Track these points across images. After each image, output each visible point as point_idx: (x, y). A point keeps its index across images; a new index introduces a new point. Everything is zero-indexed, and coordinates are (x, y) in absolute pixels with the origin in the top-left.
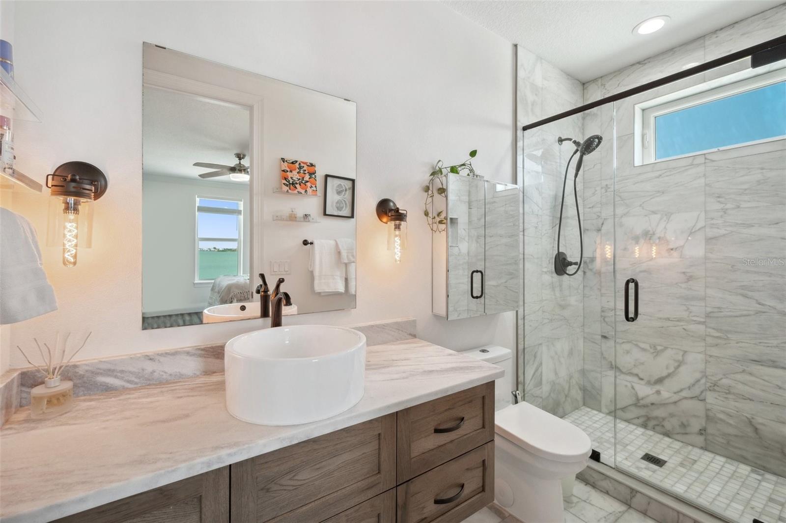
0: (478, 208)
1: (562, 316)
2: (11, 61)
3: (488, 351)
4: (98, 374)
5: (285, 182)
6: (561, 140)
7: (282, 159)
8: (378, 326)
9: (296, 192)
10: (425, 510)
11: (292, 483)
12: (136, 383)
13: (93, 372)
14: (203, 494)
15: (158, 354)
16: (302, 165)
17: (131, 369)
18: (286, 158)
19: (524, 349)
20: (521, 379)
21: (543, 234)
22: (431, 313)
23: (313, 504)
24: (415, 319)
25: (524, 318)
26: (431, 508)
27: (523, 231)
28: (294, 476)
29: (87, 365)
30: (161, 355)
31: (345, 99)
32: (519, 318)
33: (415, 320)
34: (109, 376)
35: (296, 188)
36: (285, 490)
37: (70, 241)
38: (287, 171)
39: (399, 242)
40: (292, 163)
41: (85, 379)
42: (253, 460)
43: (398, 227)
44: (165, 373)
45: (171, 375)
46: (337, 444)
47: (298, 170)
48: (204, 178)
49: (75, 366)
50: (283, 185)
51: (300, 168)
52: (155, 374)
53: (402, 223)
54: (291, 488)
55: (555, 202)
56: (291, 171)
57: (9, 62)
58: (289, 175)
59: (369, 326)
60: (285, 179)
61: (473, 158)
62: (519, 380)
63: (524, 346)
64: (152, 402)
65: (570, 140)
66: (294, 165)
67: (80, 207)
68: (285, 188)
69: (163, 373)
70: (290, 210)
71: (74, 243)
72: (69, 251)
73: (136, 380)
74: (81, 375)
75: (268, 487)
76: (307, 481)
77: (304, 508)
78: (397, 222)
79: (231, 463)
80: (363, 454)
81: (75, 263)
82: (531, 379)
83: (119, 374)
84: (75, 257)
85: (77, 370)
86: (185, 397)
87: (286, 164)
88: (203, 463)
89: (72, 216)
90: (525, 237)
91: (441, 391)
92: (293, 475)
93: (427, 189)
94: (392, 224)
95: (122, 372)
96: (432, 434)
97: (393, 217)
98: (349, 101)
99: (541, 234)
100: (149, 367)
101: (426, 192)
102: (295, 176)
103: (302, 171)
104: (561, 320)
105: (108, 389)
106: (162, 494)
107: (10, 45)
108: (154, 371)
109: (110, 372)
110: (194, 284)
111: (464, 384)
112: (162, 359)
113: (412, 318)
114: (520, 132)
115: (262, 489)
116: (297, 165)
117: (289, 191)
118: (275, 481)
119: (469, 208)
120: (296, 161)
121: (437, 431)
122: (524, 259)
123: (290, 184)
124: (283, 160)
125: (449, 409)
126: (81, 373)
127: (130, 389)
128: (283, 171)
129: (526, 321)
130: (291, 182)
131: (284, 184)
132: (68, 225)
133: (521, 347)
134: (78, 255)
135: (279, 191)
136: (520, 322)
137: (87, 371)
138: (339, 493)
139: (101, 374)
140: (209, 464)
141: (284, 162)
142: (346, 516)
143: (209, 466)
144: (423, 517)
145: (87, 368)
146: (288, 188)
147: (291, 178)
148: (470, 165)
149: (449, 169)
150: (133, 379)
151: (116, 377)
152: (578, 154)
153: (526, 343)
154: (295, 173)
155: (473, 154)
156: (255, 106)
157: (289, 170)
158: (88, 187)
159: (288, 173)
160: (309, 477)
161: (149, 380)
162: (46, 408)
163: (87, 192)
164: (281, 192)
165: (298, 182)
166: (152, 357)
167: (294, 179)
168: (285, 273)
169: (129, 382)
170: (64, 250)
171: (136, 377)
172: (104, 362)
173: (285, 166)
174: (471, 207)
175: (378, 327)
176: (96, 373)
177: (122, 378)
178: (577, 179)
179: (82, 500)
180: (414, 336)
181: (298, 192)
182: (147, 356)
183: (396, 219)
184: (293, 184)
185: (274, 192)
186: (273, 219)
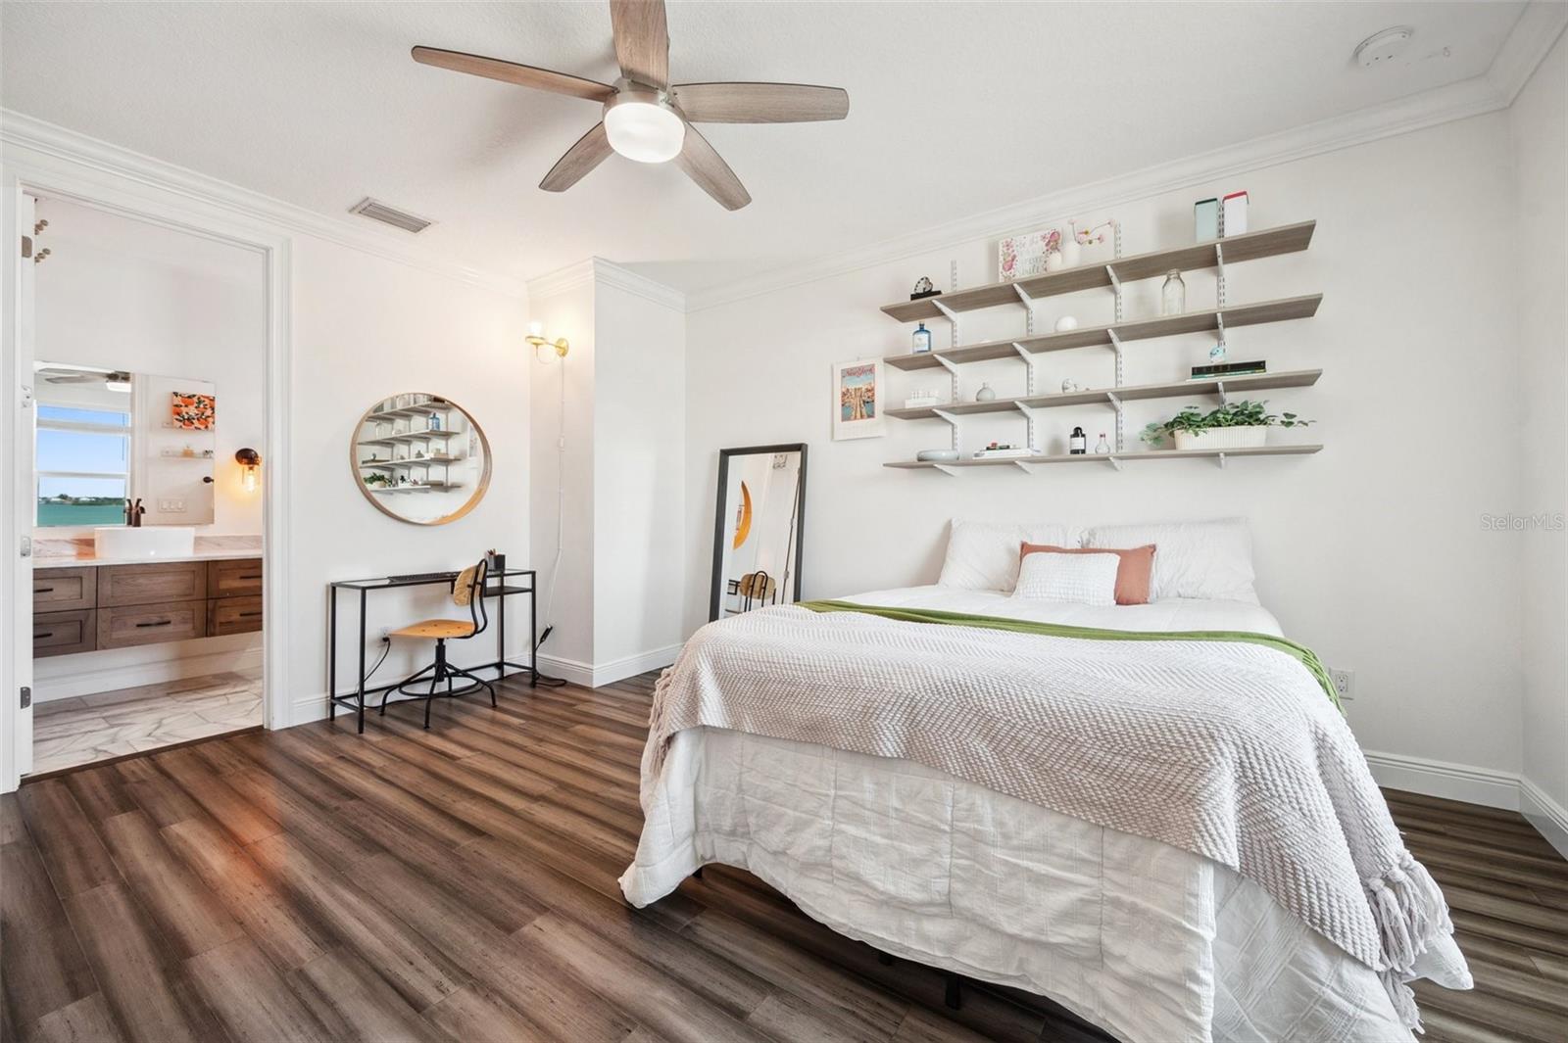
5: (178, 417)
7: (174, 393)
8: (234, 537)
9: (193, 427)
16: (202, 399)
18: (180, 392)
35: (193, 423)
40: (189, 397)
43: (251, 469)
47: (195, 405)
50: (175, 421)
51: (199, 402)
53: (256, 466)
56: (186, 406)
58: (184, 410)
60: (178, 414)
66: (190, 399)
68: (178, 424)
70: (185, 446)
75: (118, 581)
78: (250, 465)
80: (182, 579)
87: (179, 398)
94: (246, 467)
97: (246, 462)
102: (192, 411)
103: (202, 406)
116: (195, 399)
117: (184, 426)
120: (194, 396)
123: (184, 419)
124: (176, 394)
128: (176, 406)
130: (186, 418)
131: (177, 419)
135: (170, 425)
141: (177, 397)
146: (181, 424)
147: (187, 413)
154: (192, 408)
157: (183, 405)
159: (182, 408)
164: (173, 427)
165: (195, 417)
167: (190, 414)
173: (178, 401)
181: (196, 427)
183: (248, 464)
184: (188, 419)
185: (163, 427)
186: (163, 456)
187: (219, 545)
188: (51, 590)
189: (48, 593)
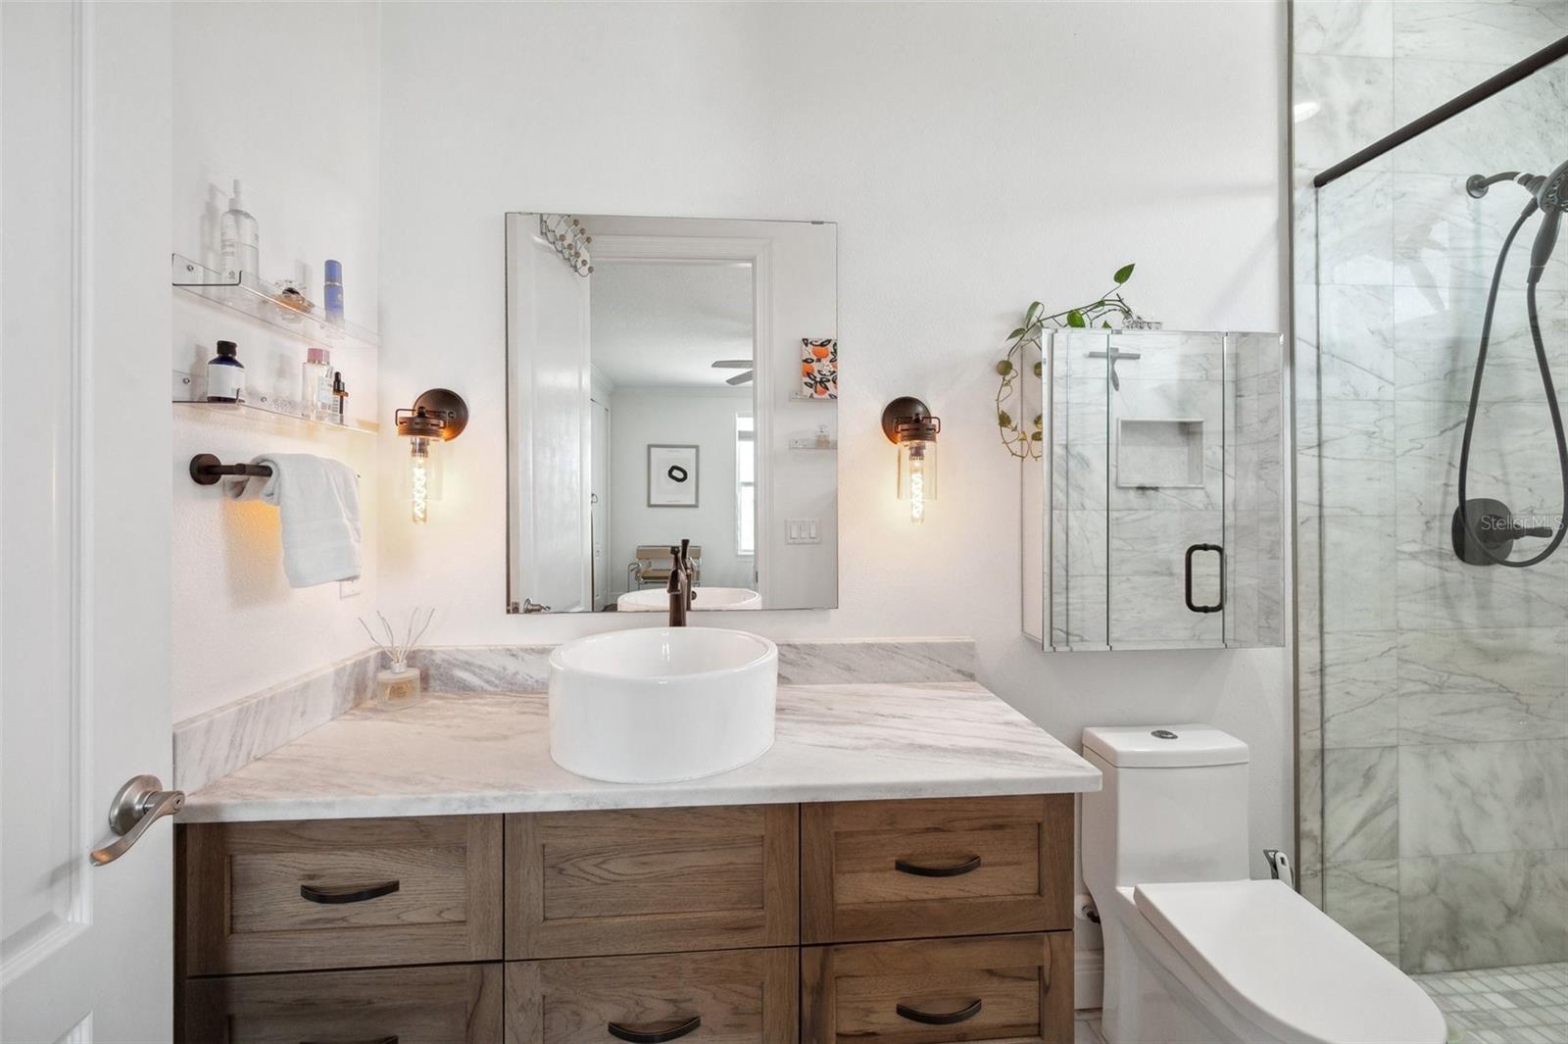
0: (1260, 394)
1: (1492, 681)
2: (341, 283)
3: (1175, 737)
4: (454, 665)
5: (807, 380)
6: (1478, 186)
7: (804, 340)
8: (882, 647)
9: (826, 396)
10: (873, 1018)
11: (598, 872)
12: (496, 686)
13: (450, 663)
14: (468, 845)
15: (521, 649)
17: (489, 664)
18: (811, 337)
19: (1322, 751)
20: (1311, 824)
21: (1399, 452)
22: (1019, 632)
23: (632, 918)
24: (973, 640)
25: (1322, 670)
26: (886, 1019)
27: (1320, 445)
28: (602, 863)
29: (444, 652)
30: (526, 651)
31: (813, 223)
32: (1302, 668)
33: (973, 643)
34: (466, 670)
35: (827, 389)
36: (588, 880)
37: (419, 492)
38: (813, 361)
39: (920, 481)
40: (822, 345)
41: (442, 670)
42: (536, 816)
43: (917, 453)
44: (531, 677)
45: (537, 681)
46: (675, 831)
47: (831, 357)
48: (733, 384)
49: (432, 652)
50: (805, 386)
52: (519, 677)
53: (928, 444)
54: (598, 881)
55: (1454, 359)
56: (819, 360)
57: (337, 284)
58: (816, 366)
59: (863, 644)
60: (808, 375)
61: (1124, 284)
62: (1305, 827)
63: (1323, 745)
64: (491, 713)
65: (1510, 176)
66: (823, 348)
67: (429, 448)
68: (808, 391)
69: (528, 678)
70: (819, 430)
71: (423, 495)
72: (418, 505)
73: (497, 682)
74: (437, 664)
75: (561, 866)
76: (624, 878)
77: (618, 920)
78: (915, 443)
79: (506, 812)
80: (730, 864)
81: (425, 520)
82: (1354, 834)
83: (477, 670)
84: (425, 512)
85: (434, 657)
86: (531, 713)
87: (810, 348)
88: (461, 800)
89: (420, 460)
90: (1325, 460)
91: (904, 787)
92: (600, 860)
93: (1005, 368)
94: (905, 448)
95: (481, 667)
96: (891, 869)
97: (905, 433)
98: (822, 223)
99: (1394, 451)
100: (512, 666)
101: (1002, 374)
102: (825, 367)
104: (1487, 690)
105: (465, 689)
106: (418, 827)
107: (339, 263)
108: (517, 673)
109: (467, 666)
110: (737, 556)
111: (969, 784)
112: (527, 657)
113: (967, 639)
114: (1303, 195)
115: (553, 867)
116: (830, 347)
117: (815, 395)
118: (573, 861)
119: (1237, 396)
120: (829, 341)
121: (903, 867)
122: (1321, 517)
123: (816, 382)
124: (806, 342)
125: (937, 830)
126: (438, 661)
127: (490, 693)
128: (805, 361)
129: (1328, 680)
130: (818, 379)
131: (806, 383)
132: (416, 470)
133: (1309, 744)
134: (428, 509)
135: (799, 394)
136: (1308, 681)
137: (443, 660)
138: (681, 916)
139: (458, 666)
140: (469, 804)
141: (806, 345)
142: (694, 961)
143: (469, 808)
144: (871, 1029)
145: (444, 656)
146: (812, 391)
147: (819, 372)
148: (1120, 301)
149: (1064, 319)
150: (493, 679)
151: (474, 673)
152: (1539, 217)
153: (1329, 735)
154: (825, 361)
155: (1123, 275)
156: (758, 258)
157: (815, 358)
158: (434, 422)
159: (815, 365)
160: (629, 872)
161: (512, 684)
162: (390, 699)
163: (435, 428)
164: (804, 399)
165: (830, 378)
166: (514, 653)
167: (824, 373)
168: (811, 540)
169: (488, 682)
170: (414, 503)
171: (496, 678)
172: (462, 650)
173: (808, 352)
174: (1243, 393)
175: (883, 649)
176: (452, 664)
177: (480, 677)
178: (1538, 286)
179: (329, 805)
180: (971, 677)
181: (830, 395)
182: (508, 650)
183: (912, 437)
184: (821, 382)
185: (791, 399)
186: (791, 448)
187: (848, 669)
188: (393, 887)
189: (386, 898)
